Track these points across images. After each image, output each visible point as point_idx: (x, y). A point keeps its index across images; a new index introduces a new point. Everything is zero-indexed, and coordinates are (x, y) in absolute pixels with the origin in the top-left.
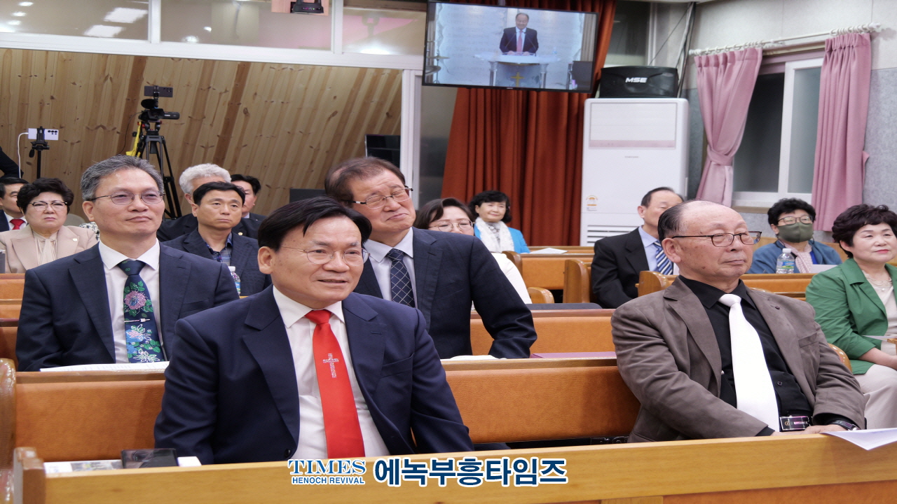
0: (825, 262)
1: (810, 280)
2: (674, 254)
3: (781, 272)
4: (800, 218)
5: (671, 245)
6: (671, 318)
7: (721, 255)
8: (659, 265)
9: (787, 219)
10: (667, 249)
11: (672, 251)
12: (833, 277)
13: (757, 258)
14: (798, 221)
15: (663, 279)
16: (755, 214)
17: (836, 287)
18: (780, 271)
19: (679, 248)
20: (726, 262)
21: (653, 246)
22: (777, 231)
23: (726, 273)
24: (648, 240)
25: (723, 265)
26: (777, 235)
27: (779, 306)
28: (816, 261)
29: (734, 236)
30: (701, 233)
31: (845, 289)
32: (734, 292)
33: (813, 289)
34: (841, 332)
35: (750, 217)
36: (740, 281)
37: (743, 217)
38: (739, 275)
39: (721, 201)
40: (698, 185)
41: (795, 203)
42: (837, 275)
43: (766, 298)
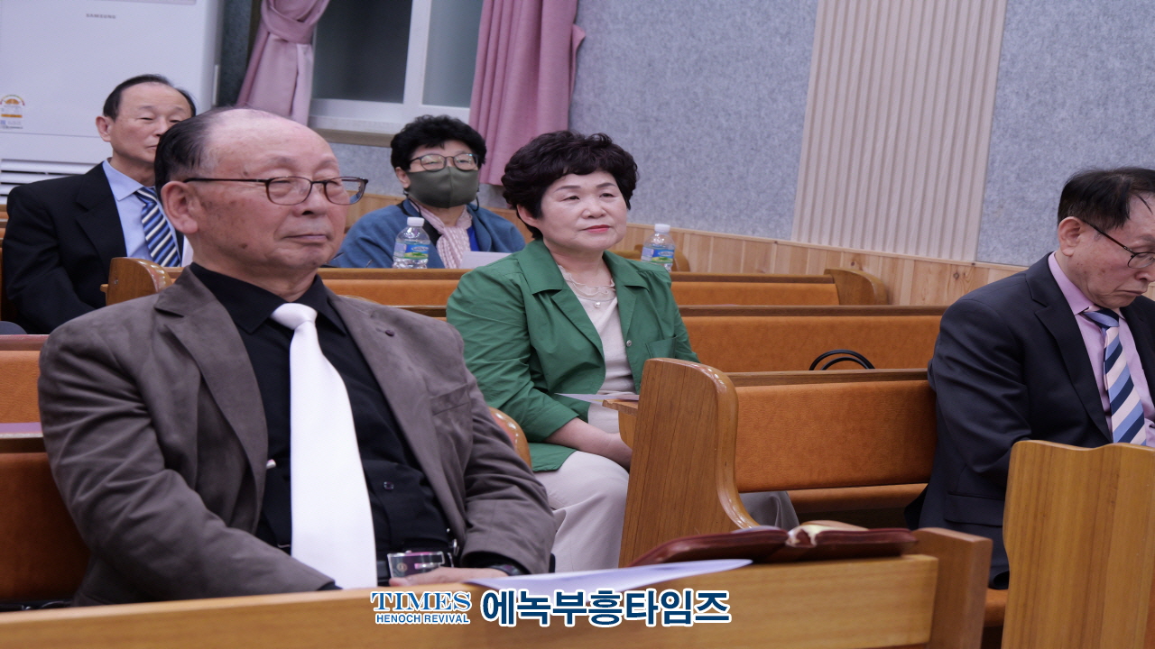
0: (494, 248)
1: (457, 282)
2: (185, 217)
3: (402, 265)
4: (453, 158)
5: (181, 197)
6: (165, 351)
7: (282, 221)
8: (148, 238)
9: (428, 159)
10: (171, 203)
11: (181, 209)
12: (500, 280)
13: (362, 235)
14: (449, 164)
15: (158, 276)
16: (356, 147)
17: (505, 298)
18: (401, 263)
19: (197, 201)
20: (292, 237)
21: (135, 199)
22: (406, 182)
23: (288, 261)
24: (123, 188)
25: (283, 243)
26: (407, 189)
27: (392, 329)
28: (477, 245)
29: (312, 183)
30: (246, 173)
31: (523, 302)
32: (303, 300)
33: (460, 301)
34: (511, 389)
35: (345, 151)
36: (317, 279)
37: (333, 150)
38: (315, 265)
39: (290, 113)
40: (241, 82)
41: (446, 127)
42: (509, 274)
43: (366, 313)
